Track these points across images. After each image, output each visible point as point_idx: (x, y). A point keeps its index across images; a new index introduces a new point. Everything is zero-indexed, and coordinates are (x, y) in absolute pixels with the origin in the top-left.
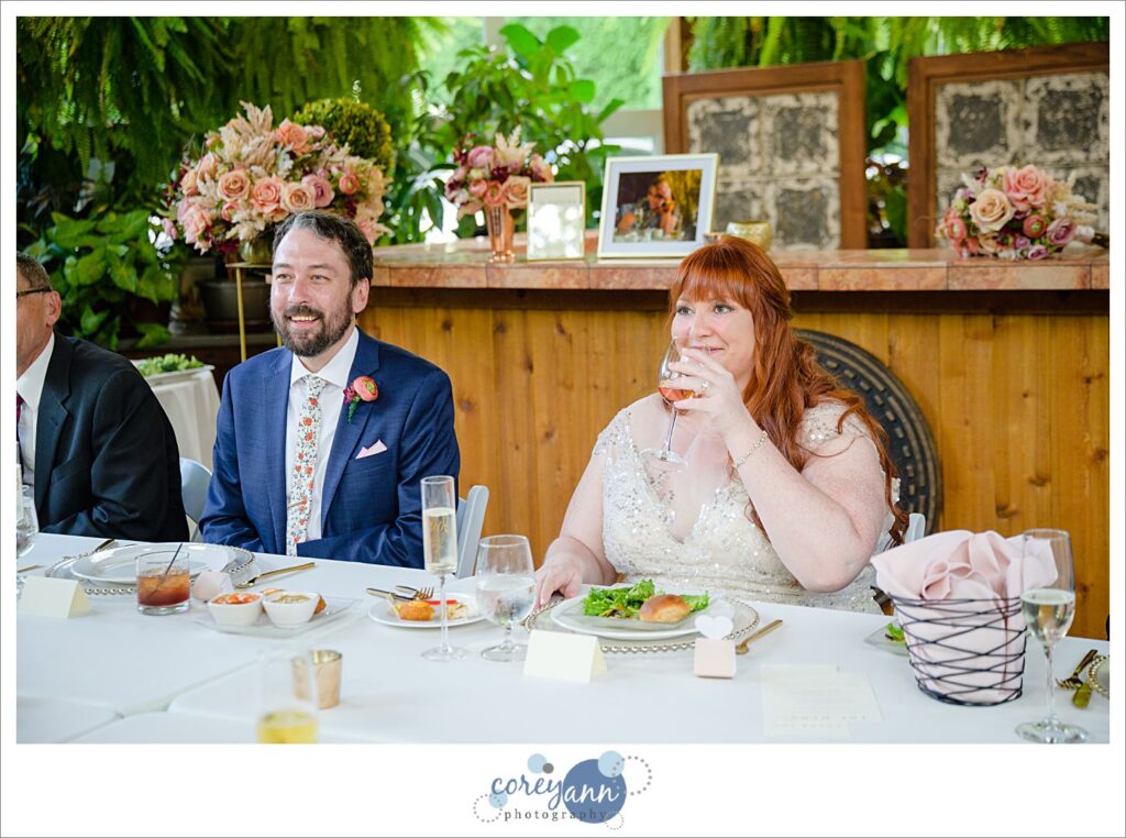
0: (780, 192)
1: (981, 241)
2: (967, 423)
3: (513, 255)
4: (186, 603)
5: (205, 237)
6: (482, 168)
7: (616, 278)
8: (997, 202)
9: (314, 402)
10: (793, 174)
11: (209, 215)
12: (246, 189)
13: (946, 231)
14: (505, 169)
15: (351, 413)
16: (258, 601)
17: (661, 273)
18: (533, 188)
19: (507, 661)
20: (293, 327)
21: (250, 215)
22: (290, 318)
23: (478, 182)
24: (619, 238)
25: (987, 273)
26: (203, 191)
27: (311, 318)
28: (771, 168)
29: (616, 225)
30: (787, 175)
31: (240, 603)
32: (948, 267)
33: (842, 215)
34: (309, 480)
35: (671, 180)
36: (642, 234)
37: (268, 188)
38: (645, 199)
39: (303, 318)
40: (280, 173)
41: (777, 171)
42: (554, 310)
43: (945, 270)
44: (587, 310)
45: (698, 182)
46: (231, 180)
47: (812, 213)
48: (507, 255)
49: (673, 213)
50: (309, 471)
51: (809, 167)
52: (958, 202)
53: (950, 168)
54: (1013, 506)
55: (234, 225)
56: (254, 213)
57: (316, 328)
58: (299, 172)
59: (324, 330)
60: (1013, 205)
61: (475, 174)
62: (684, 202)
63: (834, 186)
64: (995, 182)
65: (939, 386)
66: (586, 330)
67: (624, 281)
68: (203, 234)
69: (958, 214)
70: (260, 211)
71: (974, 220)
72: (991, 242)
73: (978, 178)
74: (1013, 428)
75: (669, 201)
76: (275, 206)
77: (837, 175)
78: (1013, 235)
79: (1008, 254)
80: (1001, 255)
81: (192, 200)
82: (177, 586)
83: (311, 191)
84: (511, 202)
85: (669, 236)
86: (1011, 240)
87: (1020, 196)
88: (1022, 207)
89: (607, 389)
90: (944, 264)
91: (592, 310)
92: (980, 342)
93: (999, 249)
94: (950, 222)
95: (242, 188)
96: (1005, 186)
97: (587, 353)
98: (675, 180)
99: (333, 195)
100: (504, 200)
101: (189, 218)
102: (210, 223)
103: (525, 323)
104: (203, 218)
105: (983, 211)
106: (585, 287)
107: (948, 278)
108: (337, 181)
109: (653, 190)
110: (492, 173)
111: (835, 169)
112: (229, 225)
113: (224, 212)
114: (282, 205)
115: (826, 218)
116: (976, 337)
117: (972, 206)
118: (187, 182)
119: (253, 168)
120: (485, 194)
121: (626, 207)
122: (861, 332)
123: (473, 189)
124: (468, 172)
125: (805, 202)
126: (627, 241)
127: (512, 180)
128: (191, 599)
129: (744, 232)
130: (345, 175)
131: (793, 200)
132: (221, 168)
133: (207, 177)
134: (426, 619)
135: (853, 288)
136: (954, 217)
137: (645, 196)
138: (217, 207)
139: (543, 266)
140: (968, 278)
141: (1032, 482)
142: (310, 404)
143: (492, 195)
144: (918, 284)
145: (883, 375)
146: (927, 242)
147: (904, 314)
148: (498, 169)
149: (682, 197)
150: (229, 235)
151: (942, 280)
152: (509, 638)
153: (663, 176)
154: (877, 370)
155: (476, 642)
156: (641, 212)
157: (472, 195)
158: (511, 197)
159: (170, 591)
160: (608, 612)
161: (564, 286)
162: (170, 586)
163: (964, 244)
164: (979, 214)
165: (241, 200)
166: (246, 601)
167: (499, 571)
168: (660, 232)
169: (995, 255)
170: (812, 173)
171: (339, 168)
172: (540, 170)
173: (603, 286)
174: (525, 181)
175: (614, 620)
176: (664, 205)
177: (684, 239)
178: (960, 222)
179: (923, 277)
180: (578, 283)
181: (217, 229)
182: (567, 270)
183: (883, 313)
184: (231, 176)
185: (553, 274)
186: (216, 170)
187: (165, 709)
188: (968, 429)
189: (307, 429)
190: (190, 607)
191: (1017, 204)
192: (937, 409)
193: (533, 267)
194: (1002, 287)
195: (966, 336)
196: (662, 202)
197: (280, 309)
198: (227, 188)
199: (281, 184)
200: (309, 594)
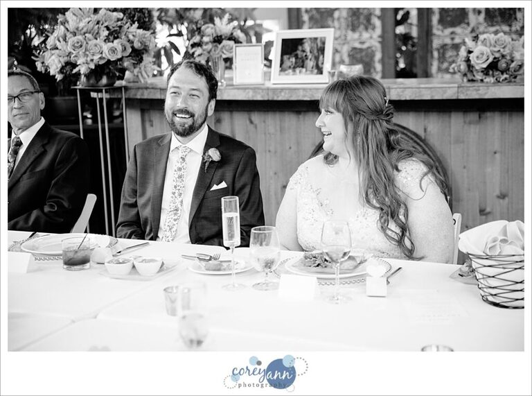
0: (350, 49)
1: (475, 73)
2: (464, 167)
3: (225, 83)
4: (88, 265)
5: (61, 71)
6: (209, 36)
7: (283, 94)
8: (485, 53)
9: (183, 159)
10: (357, 40)
11: (63, 60)
12: (84, 47)
13: (456, 68)
14: (221, 36)
15: (206, 167)
16: (131, 262)
17: (307, 92)
18: (236, 47)
19: (266, 290)
20: (177, 120)
21: (87, 60)
22: (176, 115)
23: (207, 43)
24: (282, 73)
25: (479, 90)
26: (59, 47)
27: (187, 116)
28: (345, 36)
29: (281, 66)
30: (355, 40)
31: (120, 263)
32: (458, 87)
33: (382, 61)
34: (180, 199)
35: (310, 42)
36: (294, 71)
37: (96, 45)
38: (295, 53)
39: (183, 116)
40: (101, 38)
41: (349, 38)
42: (248, 111)
43: (456, 89)
44: (265, 111)
45: (324, 43)
46: (76, 41)
47: (367, 60)
48: (222, 83)
49: (311, 60)
50: (180, 195)
51: (366, 35)
52: (463, 52)
53: (439, 36)
54: (488, 210)
55: (78, 66)
56: (89, 59)
57: (189, 122)
58: (111, 38)
59: (193, 123)
60: (493, 54)
61: (206, 39)
62: (317, 54)
63: (378, 46)
64: (483, 42)
65: (450, 148)
66: (264, 122)
67: (287, 96)
68: (61, 70)
69: (463, 59)
70: (92, 58)
71: (472, 62)
72: (481, 74)
73: (474, 40)
74: (489, 170)
75: (308, 54)
76: (100, 56)
77: (380, 40)
78: (492, 70)
79: (490, 80)
80: (485, 80)
81: (53, 52)
82: (84, 255)
83: (120, 48)
84: (225, 54)
85: (308, 72)
86: (491, 72)
87: (496, 49)
88: (497, 55)
89: (276, 152)
90: (456, 85)
91: (268, 111)
92: (472, 126)
93: (484, 77)
94: (458, 64)
95: (81, 46)
96: (488, 44)
97: (265, 134)
98: (312, 42)
99: (130, 50)
100: (221, 53)
101: (52, 62)
102: (64, 64)
103: (232, 118)
104: (60, 62)
105: (478, 57)
106: (266, 99)
107: (458, 92)
108: (133, 42)
109: (300, 48)
110: (214, 39)
111: (379, 37)
112: (74, 65)
113: (73, 59)
114: (104, 55)
115: (374, 62)
116: (470, 123)
117: (471, 55)
118: (50, 42)
119: (86, 35)
120: (211, 50)
121: (286, 57)
122: (409, 121)
123: (204, 47)
124: (202, 38)
125: (364, 54)
126: (287, 74)
127: (225, 42)
128: (91, 262)
129: (349, 70)
130: (137, 39)
131: (357, 53)
132: (69, 35)
133: (61, 39)
134: (219, 270)
135: (408, 98)
136: (461, 61)
137: (296, 50)
138: (68, 56)
139: (244, 88)
140: (469, 92)
141: (498, 197)
142: (181, 160)
143: (215, 51)
144: (442, 95)
145: (421, 143)
146: (427, 75)
147: (432, 112)
148: (217, 36)
149: (315, 51)
150: (74, 71)
151: (455, 94)
152: (267, 278)
153: (305, 40)
154: (418, 141)
155: (249, 281)
156: (293, 60)
157: (204, 50)
158: (225, 52)
159: (80, 257)
160: (316, 265)
161: (255, 99)
162: (80, 255)
163: (465, 75)
164: (475, 59)
165: (81, 51)
166: (123, 263)
167: (261, 245)
168: (304, 70)
169: (482, 80)
170: (367, 39)
171: (133, 36)
172: (239, 37)
173: (275, 99)
174: (232, 43)
175: (319, 269)
176: (306, 56)
177: (317, 74)
178: (464, 63)
179: (445, 92)
180: (262, 97)
181: (68, 68)
182: (256, 90)
183: (421, 111)
184: (75, 39)
185: (249, 92)
186: (65, 36)
187: (96, 317)
188: (465, 170)
189: (179, 173)
190: (90, 266)
191: (495, 54)
192: (449, 161)
193: (238, 89)
194: (486, 97)
195: (465, 122)
196: (305, 54)
197: (171, 110)
198: (73, 45)
199: (103, 44)
200: (157, 259)
